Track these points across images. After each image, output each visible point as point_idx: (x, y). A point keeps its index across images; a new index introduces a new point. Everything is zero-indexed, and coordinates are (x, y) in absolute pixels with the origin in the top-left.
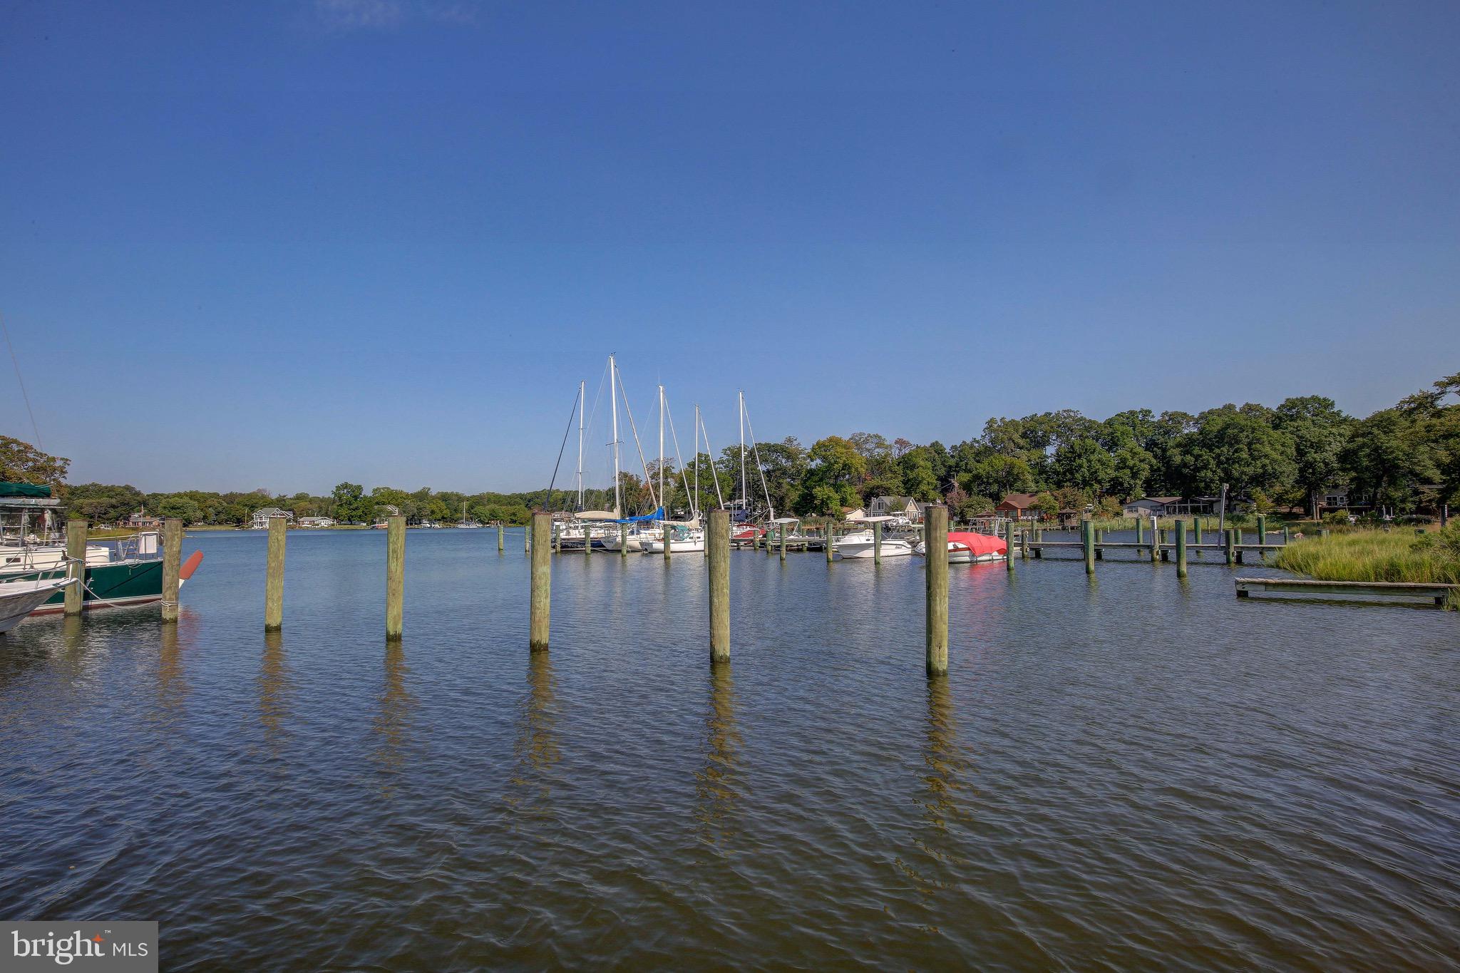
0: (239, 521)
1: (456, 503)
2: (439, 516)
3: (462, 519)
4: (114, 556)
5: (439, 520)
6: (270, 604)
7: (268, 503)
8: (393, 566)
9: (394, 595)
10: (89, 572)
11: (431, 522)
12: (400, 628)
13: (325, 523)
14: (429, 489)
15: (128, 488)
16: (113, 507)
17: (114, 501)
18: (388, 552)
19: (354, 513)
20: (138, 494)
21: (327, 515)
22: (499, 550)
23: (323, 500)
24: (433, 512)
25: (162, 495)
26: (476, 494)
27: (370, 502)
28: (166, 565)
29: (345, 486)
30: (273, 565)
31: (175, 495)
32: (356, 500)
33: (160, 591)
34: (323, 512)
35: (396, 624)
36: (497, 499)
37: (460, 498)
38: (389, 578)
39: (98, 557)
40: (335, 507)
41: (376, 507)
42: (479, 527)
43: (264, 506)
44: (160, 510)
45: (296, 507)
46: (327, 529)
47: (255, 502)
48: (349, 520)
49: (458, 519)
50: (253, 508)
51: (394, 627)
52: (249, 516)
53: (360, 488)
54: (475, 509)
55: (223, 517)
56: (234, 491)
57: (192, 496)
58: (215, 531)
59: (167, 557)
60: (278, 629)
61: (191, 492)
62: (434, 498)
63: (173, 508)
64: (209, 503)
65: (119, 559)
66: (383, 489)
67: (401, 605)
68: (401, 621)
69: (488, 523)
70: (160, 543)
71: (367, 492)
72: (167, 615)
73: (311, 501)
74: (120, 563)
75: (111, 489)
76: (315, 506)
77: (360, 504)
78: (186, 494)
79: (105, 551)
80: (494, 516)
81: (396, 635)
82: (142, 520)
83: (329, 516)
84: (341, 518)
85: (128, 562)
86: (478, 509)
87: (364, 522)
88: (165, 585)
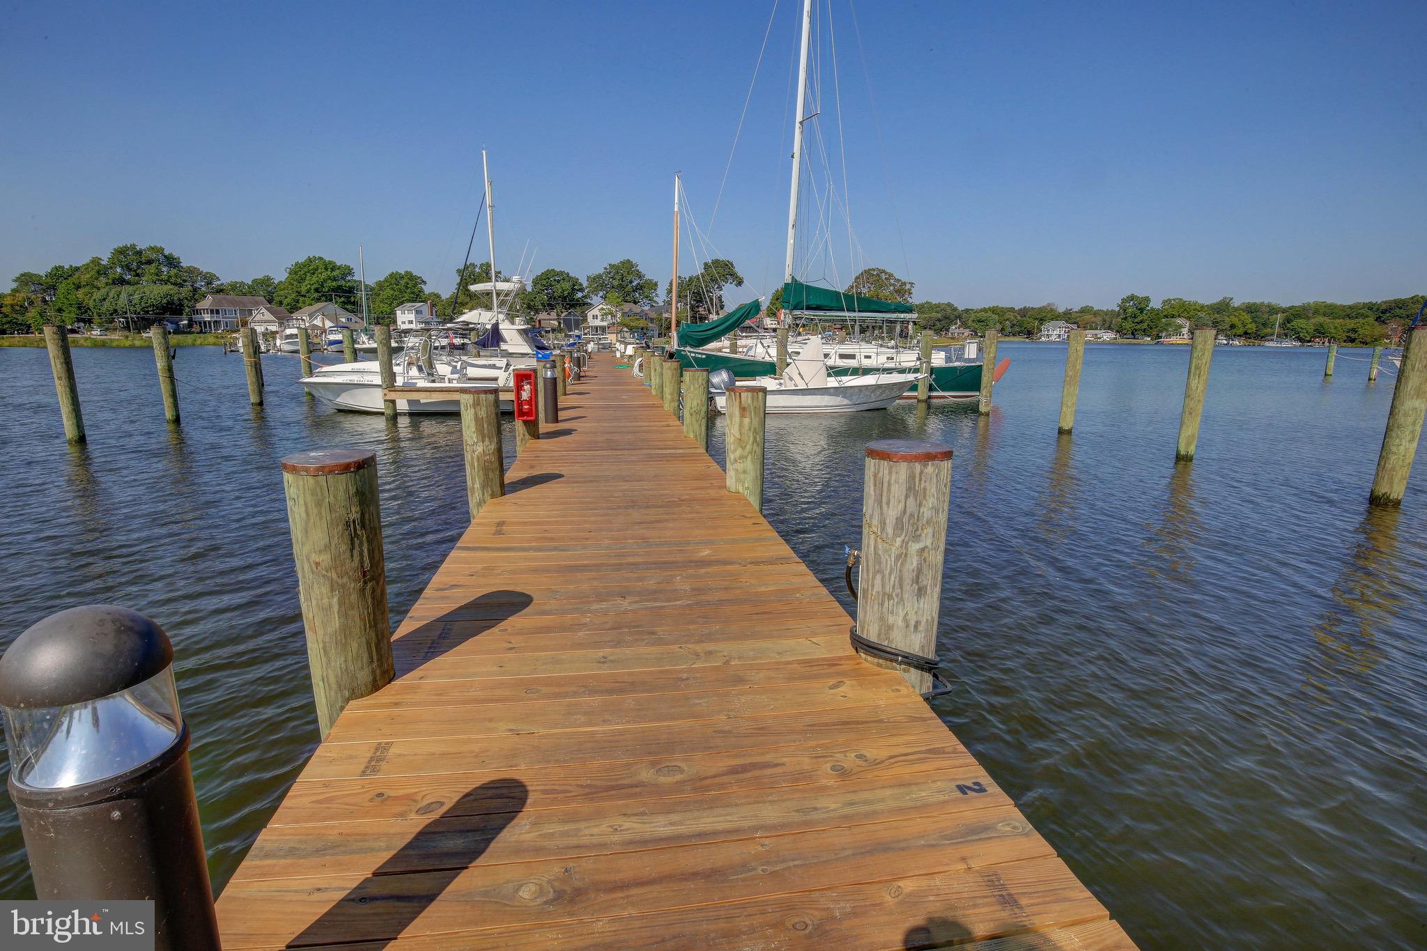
0: (1029, 333)
1: (1266, 316)
2: (1240, 331)
3: (1272, 335)
4: (948, 359)
5: (1240, 336)
6: (1064, 409)
7: (1056, 317)
8: (1194, 383)
9: (1191, 414)
10: (933, 371)
11: (1228, 337)
12: (1192, 450)
13: (1107, 336)
14: (1231, 299)
15: (949, 305)
16: (939, 320)
17: (939, 315)
18: (1190, 368)
19: (1138, 327)
20: (955, 309)
21: (1110, 328)
22: (1326, 375)
23: (1106, 313)
24: (1233, 326)
25: (972, 310)
26: (1298, 303)
27: (1157, 315)
28: (984, 368)
29: (1132, 298)
30: (1070, 373)
31: (981, 310)
32: (1141, 312)
33: (978, 389)
34: (1107, 325)
35: (1188, 444)
36: (1331, 311)
37: (1273, 310)
38: (1187, 396)
39: (938, 359)
40: (1119, 320)
41: (1164, 320)
42: (1295, 346)
43: (1052, 319)
44: (970, 323)
45: (1079, 319)
46: (1109, 343)
47: (1045, 316)
48: (1133, 333)
49: (1266, 335)
50: (1042, 320)
51: (1187, 446)
52: (1038, 328)
53: (1147, 299)
54: (1294, 323)
55: (1017, 329)
56: (1028, 306)
57: (994, 310)
58: (1009, 342)
59: (986, 362)
60: (1069, 432)
61: (994, 307)
62: (1236, 309)
63: (979, 321)
64: (1007, 316)
65: (951, 362)
66: (1174, 300)
67: (1197, 426)
68: (1195, 443)
69: (1309, 341)
70: (980, 350)
71: (1156, 304)
72: (983, 408)
73: (1096, 314)
74: (951, 365)
75: (938, 306)
76: (1099, 320)
77: (1145, 317)
78: (989, 309)
79: (942, 355)
80: (1320, 332)
81: (1187, 455)
82: (957, 331)
83: (1112, 330)
84: (1125, 331)
85: (957, 364)
86: (1298, 323)
87: (1149, 336)
88: (983, 385)
